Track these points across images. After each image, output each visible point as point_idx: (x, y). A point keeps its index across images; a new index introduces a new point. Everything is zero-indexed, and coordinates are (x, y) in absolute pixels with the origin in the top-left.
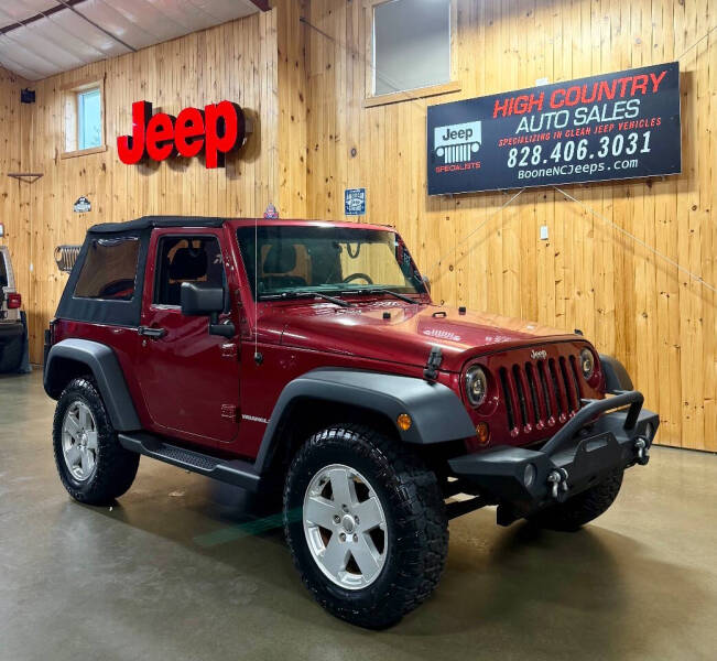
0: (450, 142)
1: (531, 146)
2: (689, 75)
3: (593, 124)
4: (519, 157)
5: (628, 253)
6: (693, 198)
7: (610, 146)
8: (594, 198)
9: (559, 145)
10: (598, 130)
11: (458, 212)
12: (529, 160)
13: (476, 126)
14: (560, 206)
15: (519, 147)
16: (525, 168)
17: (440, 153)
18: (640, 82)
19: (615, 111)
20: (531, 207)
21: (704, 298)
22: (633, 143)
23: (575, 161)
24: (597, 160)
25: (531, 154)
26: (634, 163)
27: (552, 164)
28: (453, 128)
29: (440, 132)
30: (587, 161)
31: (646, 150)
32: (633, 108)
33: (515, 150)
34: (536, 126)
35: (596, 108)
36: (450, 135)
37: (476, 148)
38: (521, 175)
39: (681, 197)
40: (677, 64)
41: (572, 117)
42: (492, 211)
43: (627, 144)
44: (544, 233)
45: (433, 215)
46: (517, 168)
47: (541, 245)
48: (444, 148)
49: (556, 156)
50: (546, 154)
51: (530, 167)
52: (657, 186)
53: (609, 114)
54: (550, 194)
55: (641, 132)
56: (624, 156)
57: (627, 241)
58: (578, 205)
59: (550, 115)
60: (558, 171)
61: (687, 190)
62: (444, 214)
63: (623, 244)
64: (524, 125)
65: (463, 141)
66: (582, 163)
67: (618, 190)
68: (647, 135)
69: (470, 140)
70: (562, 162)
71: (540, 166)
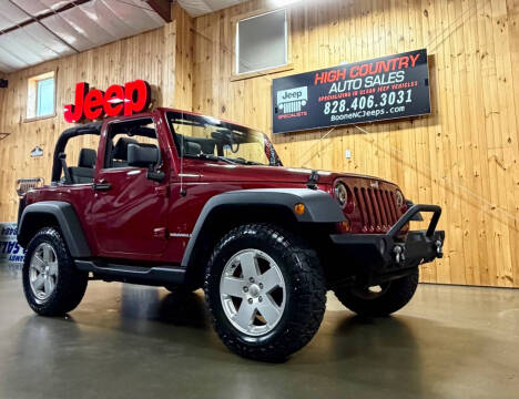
1: (339, 100)
2: (432, 57)
3: (377, 86)
4: (332, 107)
5: (400, 164)
6: (438, 129)
7: (387, 99)
8: (378, 131)
9: (356, 100)
10: (380, 89)
11: (292, 144)
12: (338, 109)
13: (304, 90)
14: (357, 137)
15: (331, 101)
16: (335, 114)
17: (281, 107)
18: (404, 61)
19: (390, 78)
20: (339, 138)
21: (447, 189)
22: (401, 97)
23: (366, 109)
24: (380, 108)
25: (339, 106)
26: (402, 108)
27: (352, 111)
28: (289, 91)
29: (281, 94)
30: (374, 108)
31: (409, 100)
32: (400, 76)
33: (329, 103)
34: (342, 88)
35: (378, 77)
36: (287, 96)
37: (304, 103)
38: (333, 118)
39: (431, 128)
40: (425, 50)
41: (364, 83)
42: (314, 142)
43: (397, 97)
44: (348, 153)
46: (330, 114)
47: (346, 162)
48: (283, 104)
49: (354, 106)
50: (348, 105)
51: (339, 113)
52: (416, 122)
53: (386, 80)
54: (351, 130)
55: (405, 90)
56: (396, 105)
57: (399, 156)
58: (369, 136)
59: (350, 82)
60: (356, 115)
61: (434, 124)
62: (283, 146)
63: (397, 159)
64: (334, 88)
65: (296, 99)
66: (371, 110)
67: (392, 126)
68: (409, 92)
69: (300, 98)
70: (358, 109)
71: (345, 112)
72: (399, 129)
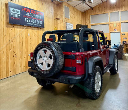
0: (14, 12)
4: (27, 20)
8: (35, 30)
10: (37, 19)
11: (14, 29)
13: (19, 11)
14: (31, 30)
15: (27, 18)
22: (40, 22)
23: (34, 23)
24: (37, 24)
26: (40, 25)
27: (31, 23)
32: (40, 17)
34: (29, 15)
35: (36, 15)
41: (34, 16)
45: (7, 28)
47: (28, 37)
48: (13, 13)
50: (31, 21)
51: (28, 22)
52: (41, 29)
62: (10, 28)
64: (27, 14)
65: (17, 13)
70: (33, 23)
71: (30, 23)
72: (38, 30)
